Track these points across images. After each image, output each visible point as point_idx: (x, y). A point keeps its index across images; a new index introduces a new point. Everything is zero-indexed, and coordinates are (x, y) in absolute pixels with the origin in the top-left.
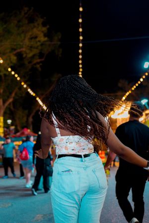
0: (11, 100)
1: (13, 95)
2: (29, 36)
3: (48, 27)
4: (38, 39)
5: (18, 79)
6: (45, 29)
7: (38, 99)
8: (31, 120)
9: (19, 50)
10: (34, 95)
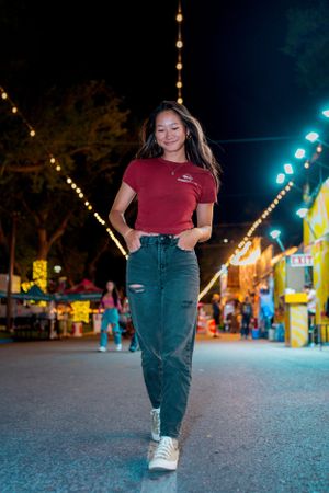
0: (60, 233)
1: (65, 224)
2: (97, 127)
3: (128, 112)
4: (110, 132)
5: (81, 196)
6: (123, 116)
7: (108, 230)
8: (93, 268)
9: (79, 150)
10: (103, 223)
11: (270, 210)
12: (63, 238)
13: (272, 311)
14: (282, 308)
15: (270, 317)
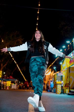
0: (6, 65)
1: (7, 63)
2: (16, 41)
3: (24, 39)
5: (12, 56)
6: (22, 39)
7: (17, 65)
8: (12, 74)
10: (16, 63)
11: (53, 63)
12: (6, 66)
13: (53, 86)
14: (56, 85)
15: (52, 87)
